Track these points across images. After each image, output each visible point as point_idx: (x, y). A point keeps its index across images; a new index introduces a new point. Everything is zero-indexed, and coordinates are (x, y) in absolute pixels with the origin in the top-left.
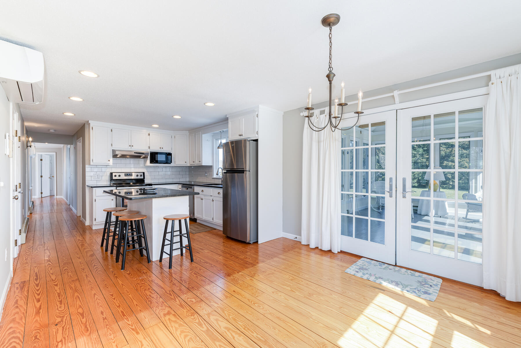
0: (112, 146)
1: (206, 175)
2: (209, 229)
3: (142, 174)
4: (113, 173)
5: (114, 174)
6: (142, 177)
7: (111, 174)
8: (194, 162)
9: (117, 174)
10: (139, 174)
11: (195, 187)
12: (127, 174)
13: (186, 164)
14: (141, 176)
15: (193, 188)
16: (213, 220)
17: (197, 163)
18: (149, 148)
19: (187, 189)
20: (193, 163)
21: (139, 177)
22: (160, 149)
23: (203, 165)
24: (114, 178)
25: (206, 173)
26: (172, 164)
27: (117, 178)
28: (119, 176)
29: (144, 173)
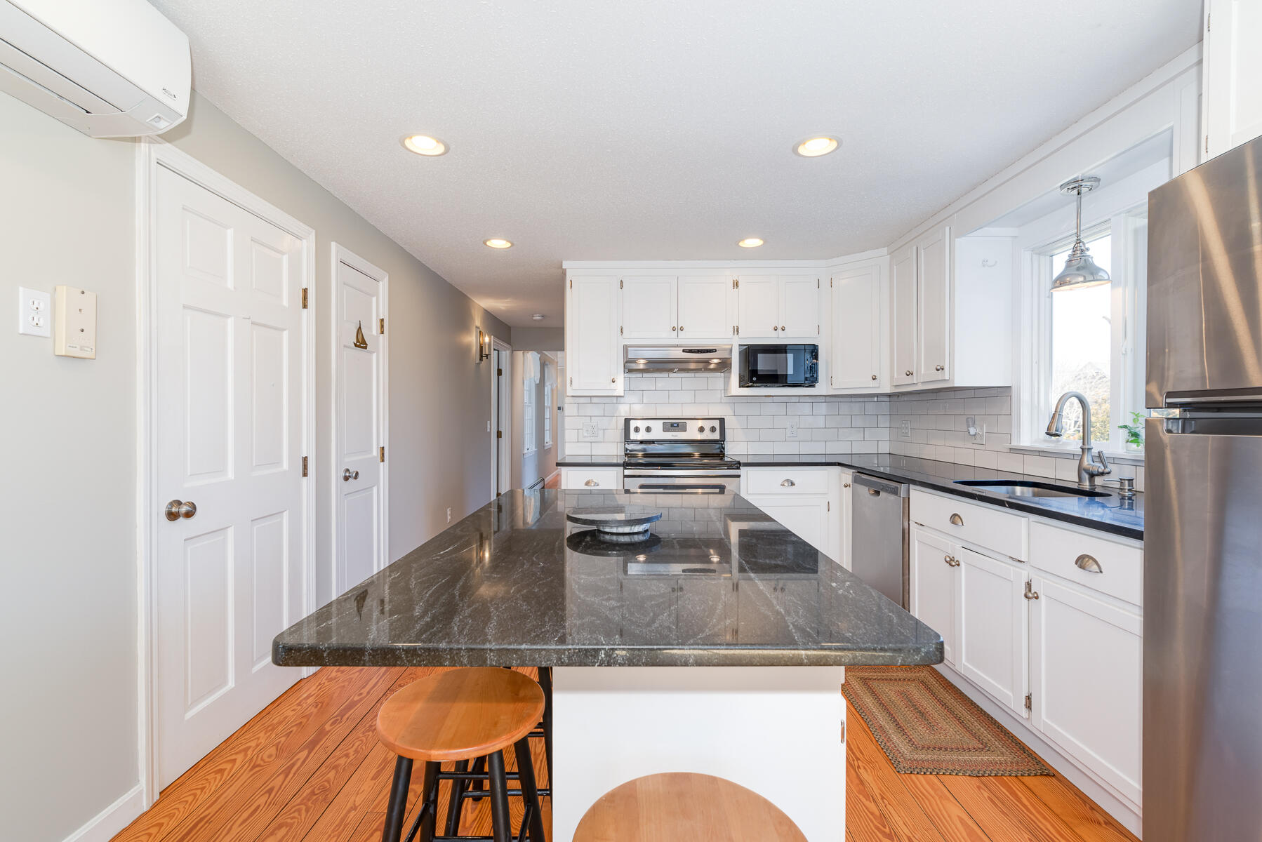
0: (622, 332)
1: (972, 431)
2: (1001, 756)
3: (717, 424)
4: (631, 421)
5: (633, 424)
6: (716, 436)
7: (627, 421)
8: (909, 374)
9: (642, 425)
10: (707, 425)
11: (911, 492)
12: (672, 425)
13: (875, 383)
14: (713, 430)
15: (903, 494)
16: (1029, 707)
17: (924, 378)
18: (736, 330)
19: (877, 493)
20: (908, 380)
21: (707, 435)
22: (774, 334)
23: (956, 385)
24: (633, 436)
25: (971, 422)
26: (821, 388)
27: (642, 436)
28: (648, 429)
29: (722, 421)
